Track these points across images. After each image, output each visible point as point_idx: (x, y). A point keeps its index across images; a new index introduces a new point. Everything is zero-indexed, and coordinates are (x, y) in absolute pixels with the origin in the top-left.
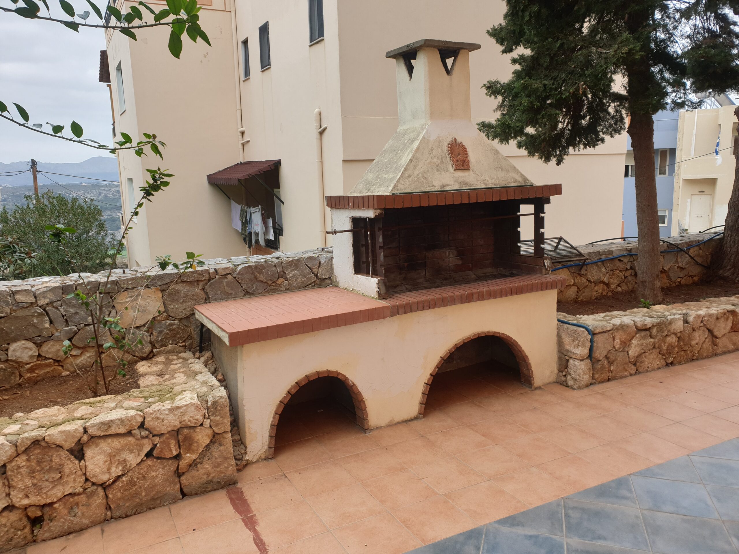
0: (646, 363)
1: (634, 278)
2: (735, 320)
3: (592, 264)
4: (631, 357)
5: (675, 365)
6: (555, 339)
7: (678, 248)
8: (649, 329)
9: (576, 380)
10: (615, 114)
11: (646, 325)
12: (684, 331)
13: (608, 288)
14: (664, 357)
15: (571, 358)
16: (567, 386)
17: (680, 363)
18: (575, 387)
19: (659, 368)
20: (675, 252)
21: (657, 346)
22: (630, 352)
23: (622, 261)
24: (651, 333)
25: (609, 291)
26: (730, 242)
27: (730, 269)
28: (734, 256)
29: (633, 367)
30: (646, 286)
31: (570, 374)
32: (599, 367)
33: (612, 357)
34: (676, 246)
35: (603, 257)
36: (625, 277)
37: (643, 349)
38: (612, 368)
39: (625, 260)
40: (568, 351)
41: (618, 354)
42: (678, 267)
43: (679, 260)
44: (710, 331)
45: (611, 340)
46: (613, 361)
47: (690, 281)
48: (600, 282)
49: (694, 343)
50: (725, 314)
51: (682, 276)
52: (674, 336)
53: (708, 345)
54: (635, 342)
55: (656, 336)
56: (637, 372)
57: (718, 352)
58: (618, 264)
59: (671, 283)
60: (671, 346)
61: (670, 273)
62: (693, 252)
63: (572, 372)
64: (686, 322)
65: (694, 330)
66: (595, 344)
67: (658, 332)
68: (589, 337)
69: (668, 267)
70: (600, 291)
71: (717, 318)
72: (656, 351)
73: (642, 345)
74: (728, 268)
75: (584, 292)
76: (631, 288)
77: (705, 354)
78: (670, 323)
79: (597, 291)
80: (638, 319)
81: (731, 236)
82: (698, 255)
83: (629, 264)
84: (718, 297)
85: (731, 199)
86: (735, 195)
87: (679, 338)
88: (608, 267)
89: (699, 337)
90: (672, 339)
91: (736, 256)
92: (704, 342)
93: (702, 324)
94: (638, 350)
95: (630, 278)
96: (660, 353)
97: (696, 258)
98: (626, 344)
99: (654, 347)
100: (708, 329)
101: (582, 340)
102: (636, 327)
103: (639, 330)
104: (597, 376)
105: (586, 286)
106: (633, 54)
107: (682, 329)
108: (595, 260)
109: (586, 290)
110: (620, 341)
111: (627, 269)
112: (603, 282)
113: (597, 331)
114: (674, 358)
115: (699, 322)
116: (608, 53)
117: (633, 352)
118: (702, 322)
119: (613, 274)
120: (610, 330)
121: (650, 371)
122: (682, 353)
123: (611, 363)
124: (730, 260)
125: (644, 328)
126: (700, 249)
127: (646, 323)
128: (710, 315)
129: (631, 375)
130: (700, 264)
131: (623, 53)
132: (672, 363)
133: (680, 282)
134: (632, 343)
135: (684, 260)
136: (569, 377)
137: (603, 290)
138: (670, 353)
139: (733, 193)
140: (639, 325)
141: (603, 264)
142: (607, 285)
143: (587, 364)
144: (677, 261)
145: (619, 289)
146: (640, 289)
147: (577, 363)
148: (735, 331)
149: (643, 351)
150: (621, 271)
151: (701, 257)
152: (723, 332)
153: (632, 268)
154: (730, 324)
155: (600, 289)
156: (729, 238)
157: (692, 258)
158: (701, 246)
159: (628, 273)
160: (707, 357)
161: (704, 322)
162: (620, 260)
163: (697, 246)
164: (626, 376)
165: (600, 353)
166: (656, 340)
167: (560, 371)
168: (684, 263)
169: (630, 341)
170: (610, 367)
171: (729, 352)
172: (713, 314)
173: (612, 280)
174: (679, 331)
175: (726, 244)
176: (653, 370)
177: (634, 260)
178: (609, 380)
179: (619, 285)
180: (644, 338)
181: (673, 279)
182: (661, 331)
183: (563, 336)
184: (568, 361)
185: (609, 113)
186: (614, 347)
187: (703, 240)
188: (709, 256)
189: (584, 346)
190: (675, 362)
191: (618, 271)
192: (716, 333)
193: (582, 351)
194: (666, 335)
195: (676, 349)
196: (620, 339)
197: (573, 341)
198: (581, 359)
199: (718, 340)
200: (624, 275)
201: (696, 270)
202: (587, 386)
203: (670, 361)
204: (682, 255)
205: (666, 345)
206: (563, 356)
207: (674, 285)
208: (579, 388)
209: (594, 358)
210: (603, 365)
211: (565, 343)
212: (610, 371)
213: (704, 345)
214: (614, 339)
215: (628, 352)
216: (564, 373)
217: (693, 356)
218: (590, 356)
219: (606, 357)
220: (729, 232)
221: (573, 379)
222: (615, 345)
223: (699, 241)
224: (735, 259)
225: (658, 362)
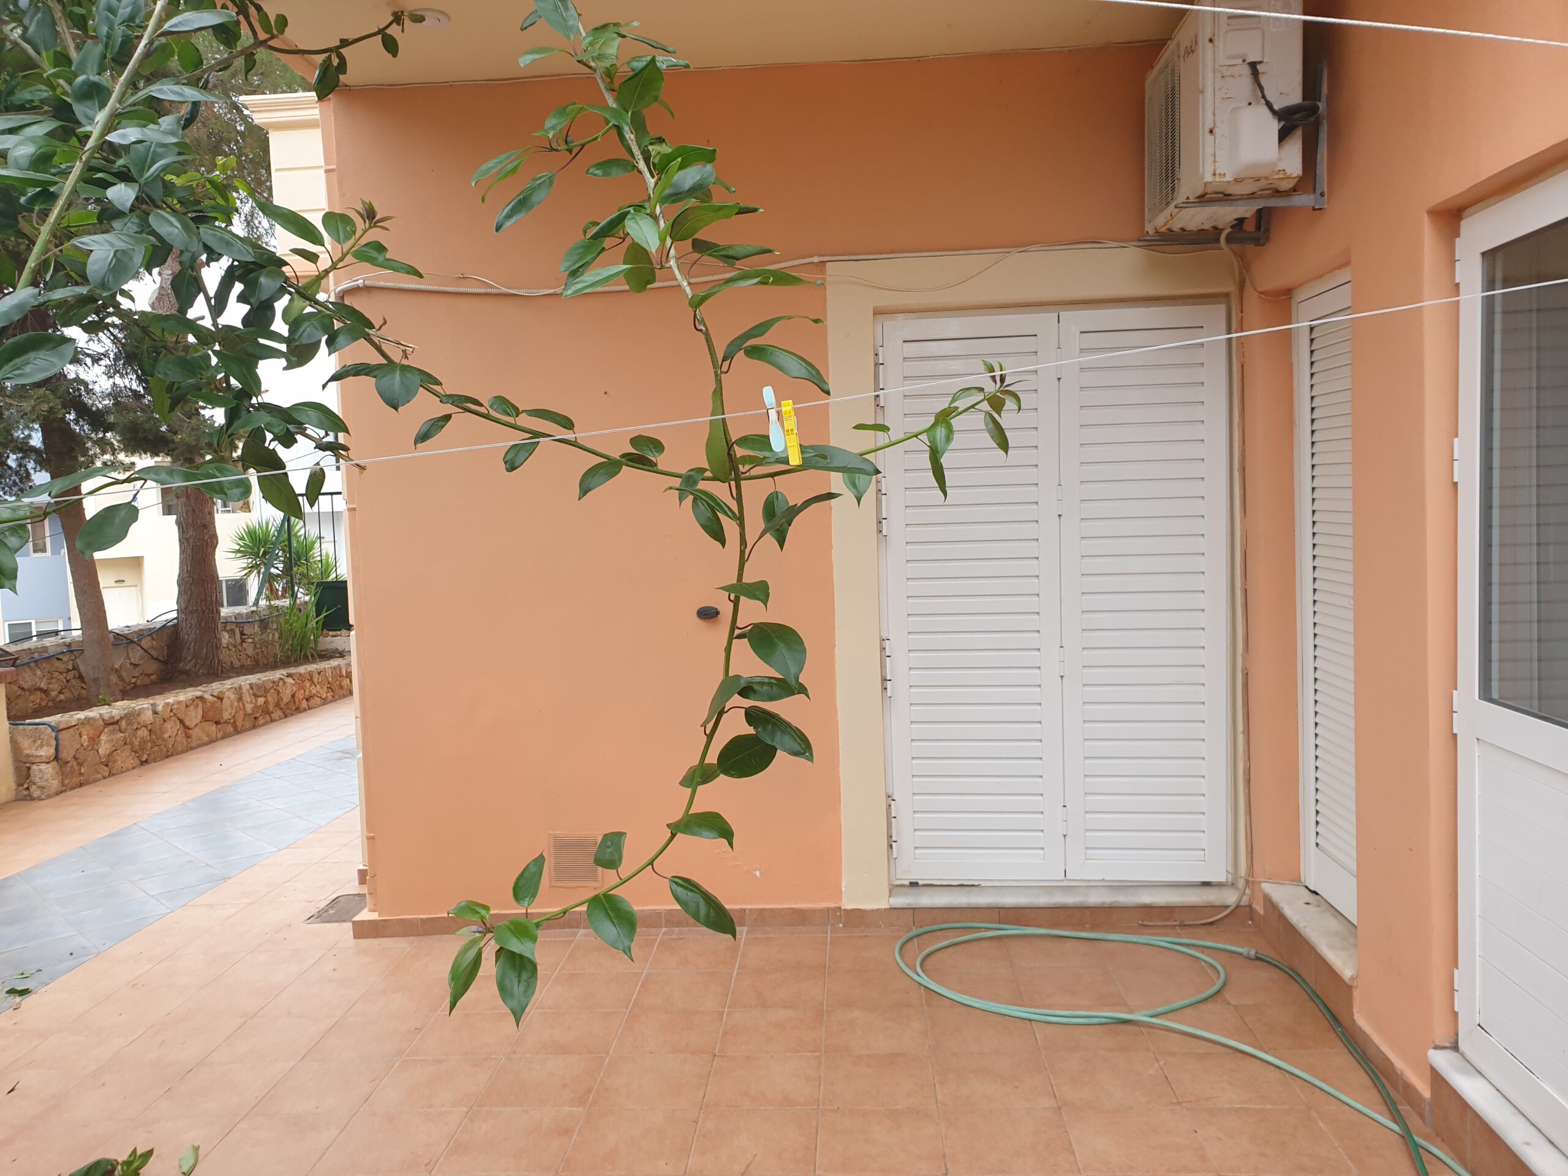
0: (119, 763)
1: (78, 681)
2: (205, 706)
3: (23, 665)
4: (102, 756)
5: (150, 763)
6: (8, 746)
7: (127, 639)
8: (117, 722)
9: (44, 788)
10: (18, 469)
11: (114, 717)
12: (155, 722)
13: (47, 696)
14: (137, 755)
15: (33, 763)
16: (33, 799)
17: (155, 761)
18: (43, 797)
19: (134, 768)
20: (125, 645)
21: (128, 742)
22: (100, 751)
23: (61, 660)
24: (120, 727)
25: (49, 701)
26: (185, 628)
27: (191, 660)
28: (193, 644)
29: (105, 768)
30: (100, 684)
31: (35, 784)
32: (69, 769)
33: (81, 757)
34: (125, 637)
35: (36, 656)
36: (68, 681)
37: (114, 746)
38: (83, 771)
39: (65, 658)
40: (28, 756)
41: (88, 753)
42: (131, 664)
43: (131, 655)
44: (182, 721)
45: (78, 736)
46: (83, 762)
47: (147, 681)
48: (36, 690)
49: (166, 736)
50: (194, 701)
51: (136, 675)
52: (144, 729)
53: (181, 737)
54: (103, 737)
55: (126, 729)
56: (111, 774)
57: (193, 745)
58: (57, 664)
59: (125, 685)
60: (143, 742)
61: (122, 673)
62: (146, 643)
63: (37, 780)
64: (155, 712)
65: (164, 721)
66: (61, 742)
67: (128, 725)
68: (54, 734)
69: (119, 665)
70: (38, 701)
71: (187, 706)
72: (128, 747)
73: (112, 740)
74: (189, 659)
75: (17, 704)
76: (76, 694)
77: (180, 749)
78: (139, 714)
79: (34, 702)
80: (104, 712)
81: (186, 620)
82: (152, 647)
83: (71, 663)
84: (184, 688)
85: (179, 575)
86: (183, 570)
87: (150, 731)
88: (44, 669)
89: (171, 728)
90: (143, 733)
91: (195, 643)
92: (177, 734)
93: (172, 714)
94: (109, 747)
95: (73, 682)
96: (133, 751)
97: (149, 651)
98: (94, 740)
99: (125, 744)
100: (179, 719)
101: (46, 738)
102: (103, 720)
103: (107, 724)
104: (67, 781)
105: (20, 695)
106: (55, 413)
107: (152, 720)
108: (26, 660)
109: (19, 701)
110: (89, 738)
111: (69, 670)
112: (41, 690)
113: (62, 726)
114: (148, 755)
115: (169, 710)
116: (21, 406)
117: (104, 749)
118: (171, 711)
119: (52, 678)
120: (75, 726)
121: (124, 772)
122: (156, 748)
123: (80, 765)
124: (189, 649)
125: (112, 721)
126: (153, 639)
127: (113, 714)
128: (179, 703)
129: (104, 778)
130: (156, 659)
131: (43, 411)
132: (146, 761)
133: (135, 683)
134: (101, 740)
135: (136, 655)
136: (33, 788)
137: (42, 699)
138: (143, 749)
139: (180, 568)
140: (106, 717)
141: (37, 665)
142: (45, 692)
143: (54, 768)
144: (128, 657)
145: (62, 697)
146: (92, 690)
147: (43, 767)
148: (206, 721)
149: (114, 748)
150: (61, 673)
151: (156, 649)
152: (195, 721)
153: (74, 668)
154: (200, 711)
155: (37, 697)
156: (184, 623)
157: (146, 651)
158: (154, 636)
159: (70, 675)
160: (183, 752)
161: (174, 711)
162: (58, 659)
163: (149, 635)
164: (99, 780)
165: (67, 754)
166: (127, 734)
167: (20, 785)
168: (137, 657)
169: (99, 737)
170: (80, 769)
171: (205, 744)
172: (182, 701)
173: (51, 686)
174: (149, 722)
175: (182, 630)
176: (128, 770)
177: (76, 658)
178: (81, 785)
179: (60, 692)
180: (112, 732)
181: (127, 680)
182: (129, 724)
183: (20, 739)
184: (29, 768)
185: (10, 468)
186: (82, 745)
187: (155, 628)
188: (165, 648)
189: (49, 745)
190: (149, 760)
191: (57, 673)
192: (188, 723)
193: (47, 751)
194: (137, 729)
195: (149, 744)
196: (88, 735)
197: (35, 741)
198: (47, 761)
199: (191, 731)
200: (66, 678)
201: (152, 667)
202: (58, 793)
203: (144, 759)
204: (133, 649)
205: (138, 740)
206: (23, 765)
207: (129, 687)
208: (49, 797)
209: (61, 759)
210: (72, 767)
211: (23, 747)
212: (81, 774)
213: (177, 738)
214: (81, 736)
215: (97, 751)
216: (26, 786)
217: (168, 751)
218: (56, 758)
219: (75, 758)
220: (183, 616)
221: (39, 787)
222: (83, 742)
223: (150, 629)
224: (194, 648)
225: (132, 761)
